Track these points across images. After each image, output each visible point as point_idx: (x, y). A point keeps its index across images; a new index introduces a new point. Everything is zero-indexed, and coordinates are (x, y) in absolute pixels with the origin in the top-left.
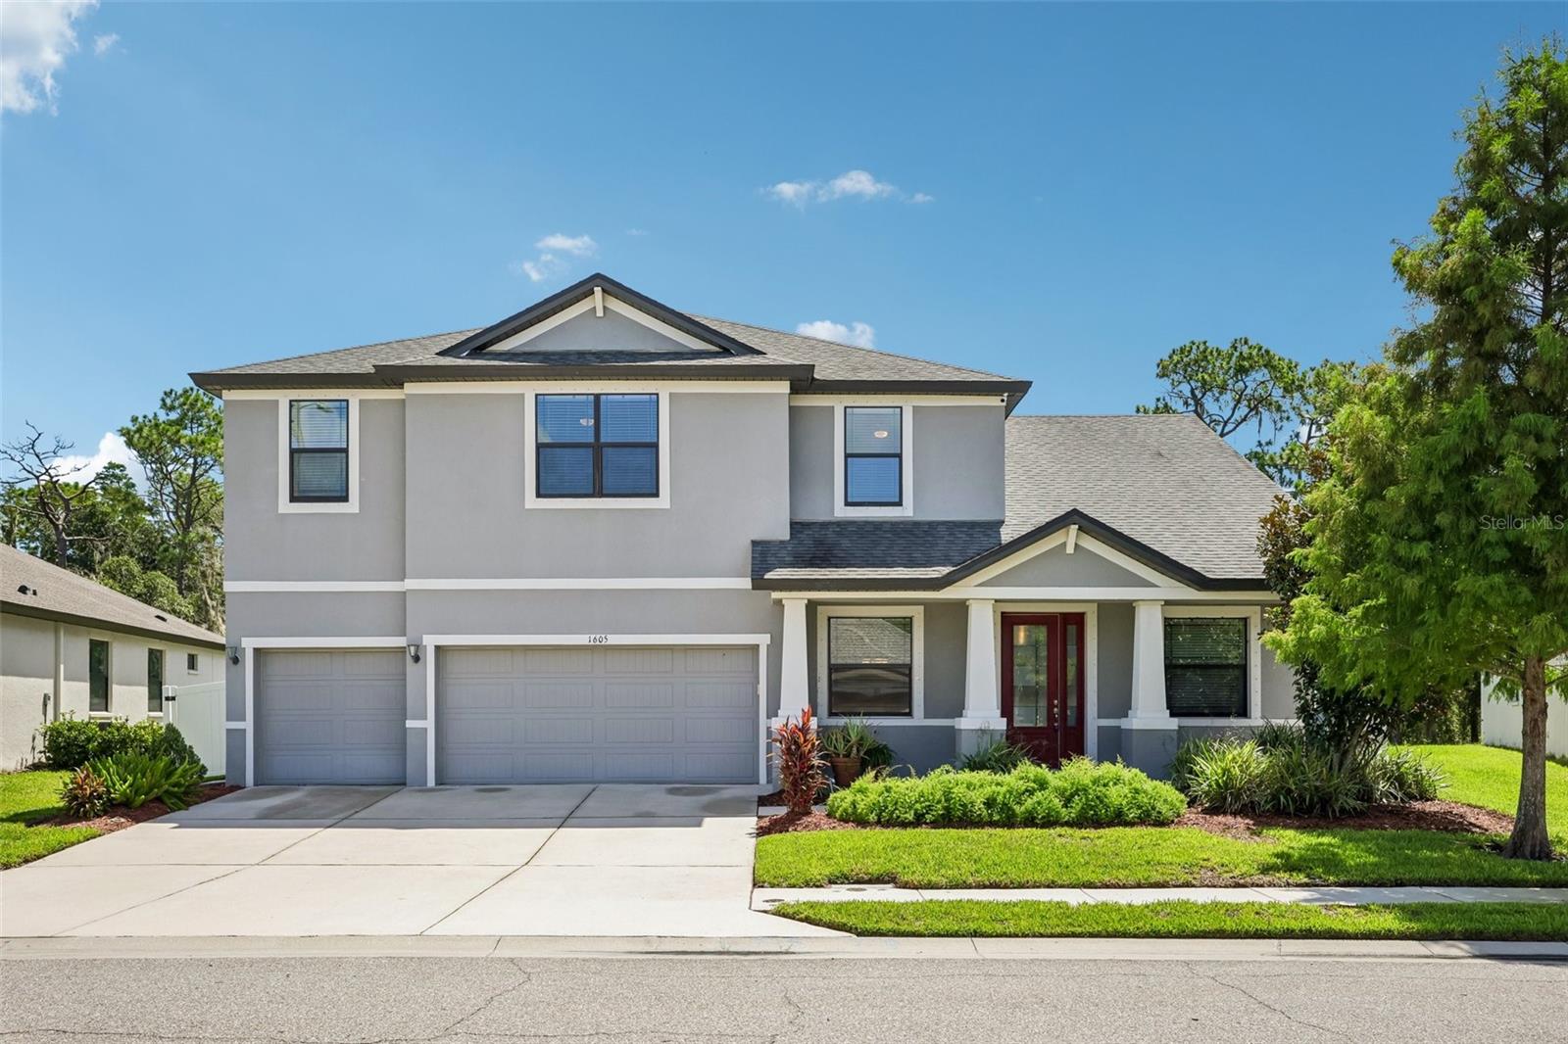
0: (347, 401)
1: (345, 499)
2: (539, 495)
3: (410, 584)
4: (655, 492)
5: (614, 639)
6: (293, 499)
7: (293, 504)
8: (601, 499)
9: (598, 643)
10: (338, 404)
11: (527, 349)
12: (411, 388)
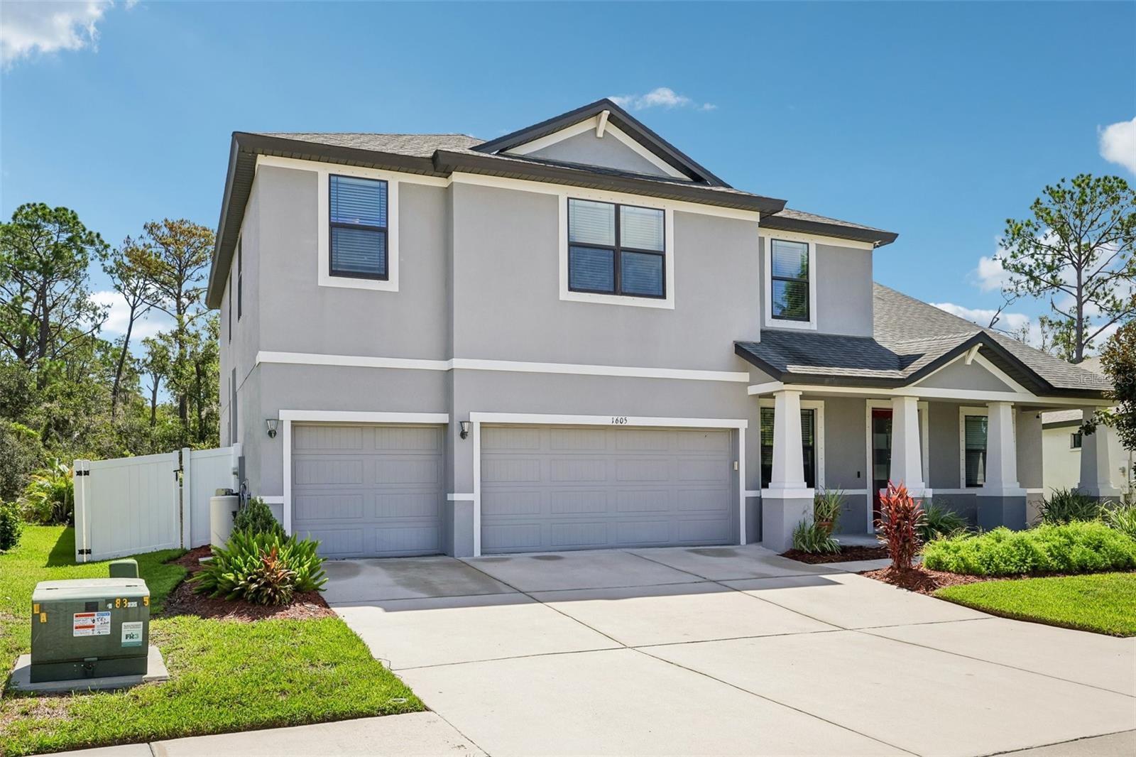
0: (387, 182)
1: (385, 277)
2: (570, 289)
3: (457, 363)
4: (661, 294)
5: (632, 421)
6: (333, 273)
7: (332, 277)
8: (622, 297)
9: (619, 424)
10: (377, 184)
11: (539, 157)
12: (457, 177)
